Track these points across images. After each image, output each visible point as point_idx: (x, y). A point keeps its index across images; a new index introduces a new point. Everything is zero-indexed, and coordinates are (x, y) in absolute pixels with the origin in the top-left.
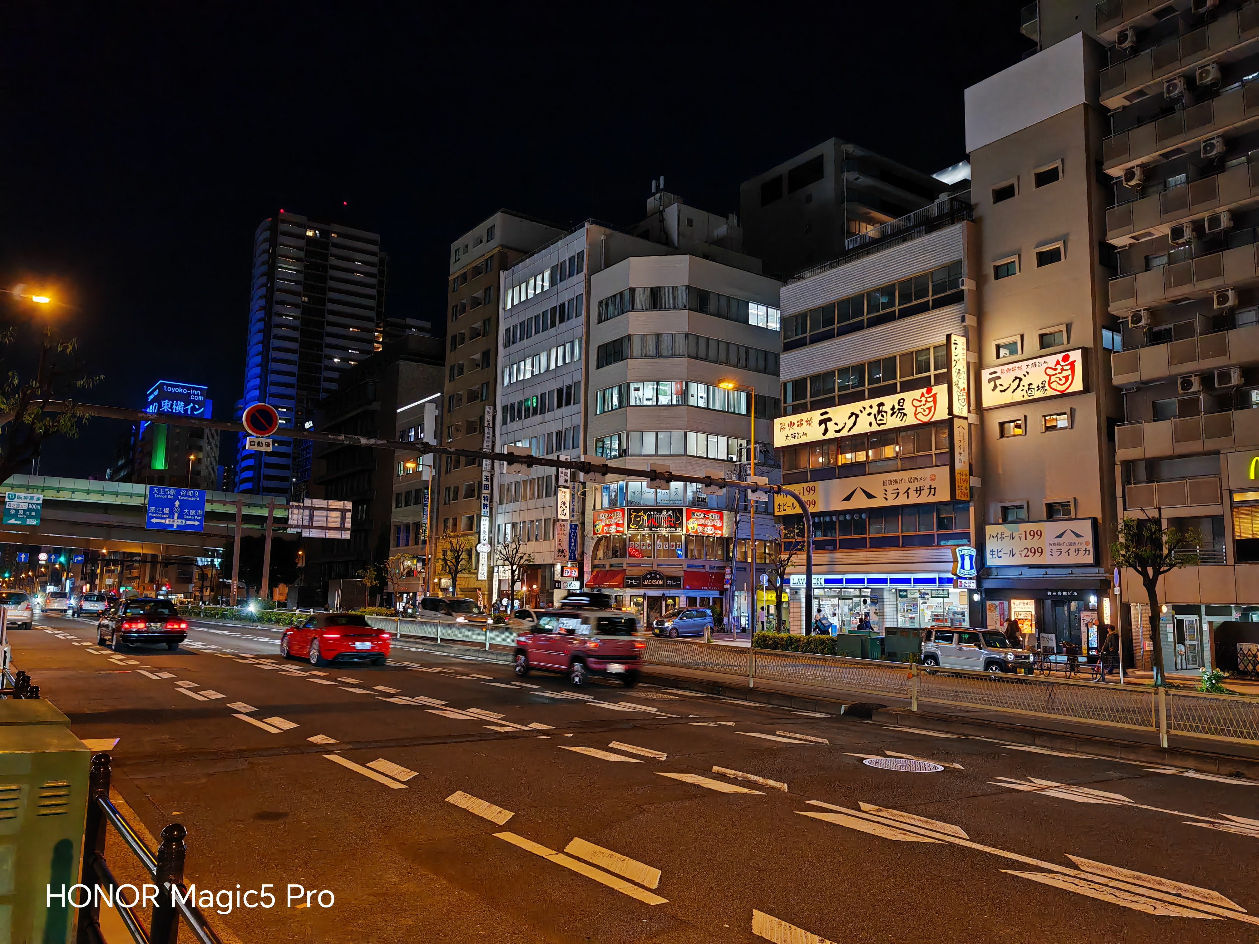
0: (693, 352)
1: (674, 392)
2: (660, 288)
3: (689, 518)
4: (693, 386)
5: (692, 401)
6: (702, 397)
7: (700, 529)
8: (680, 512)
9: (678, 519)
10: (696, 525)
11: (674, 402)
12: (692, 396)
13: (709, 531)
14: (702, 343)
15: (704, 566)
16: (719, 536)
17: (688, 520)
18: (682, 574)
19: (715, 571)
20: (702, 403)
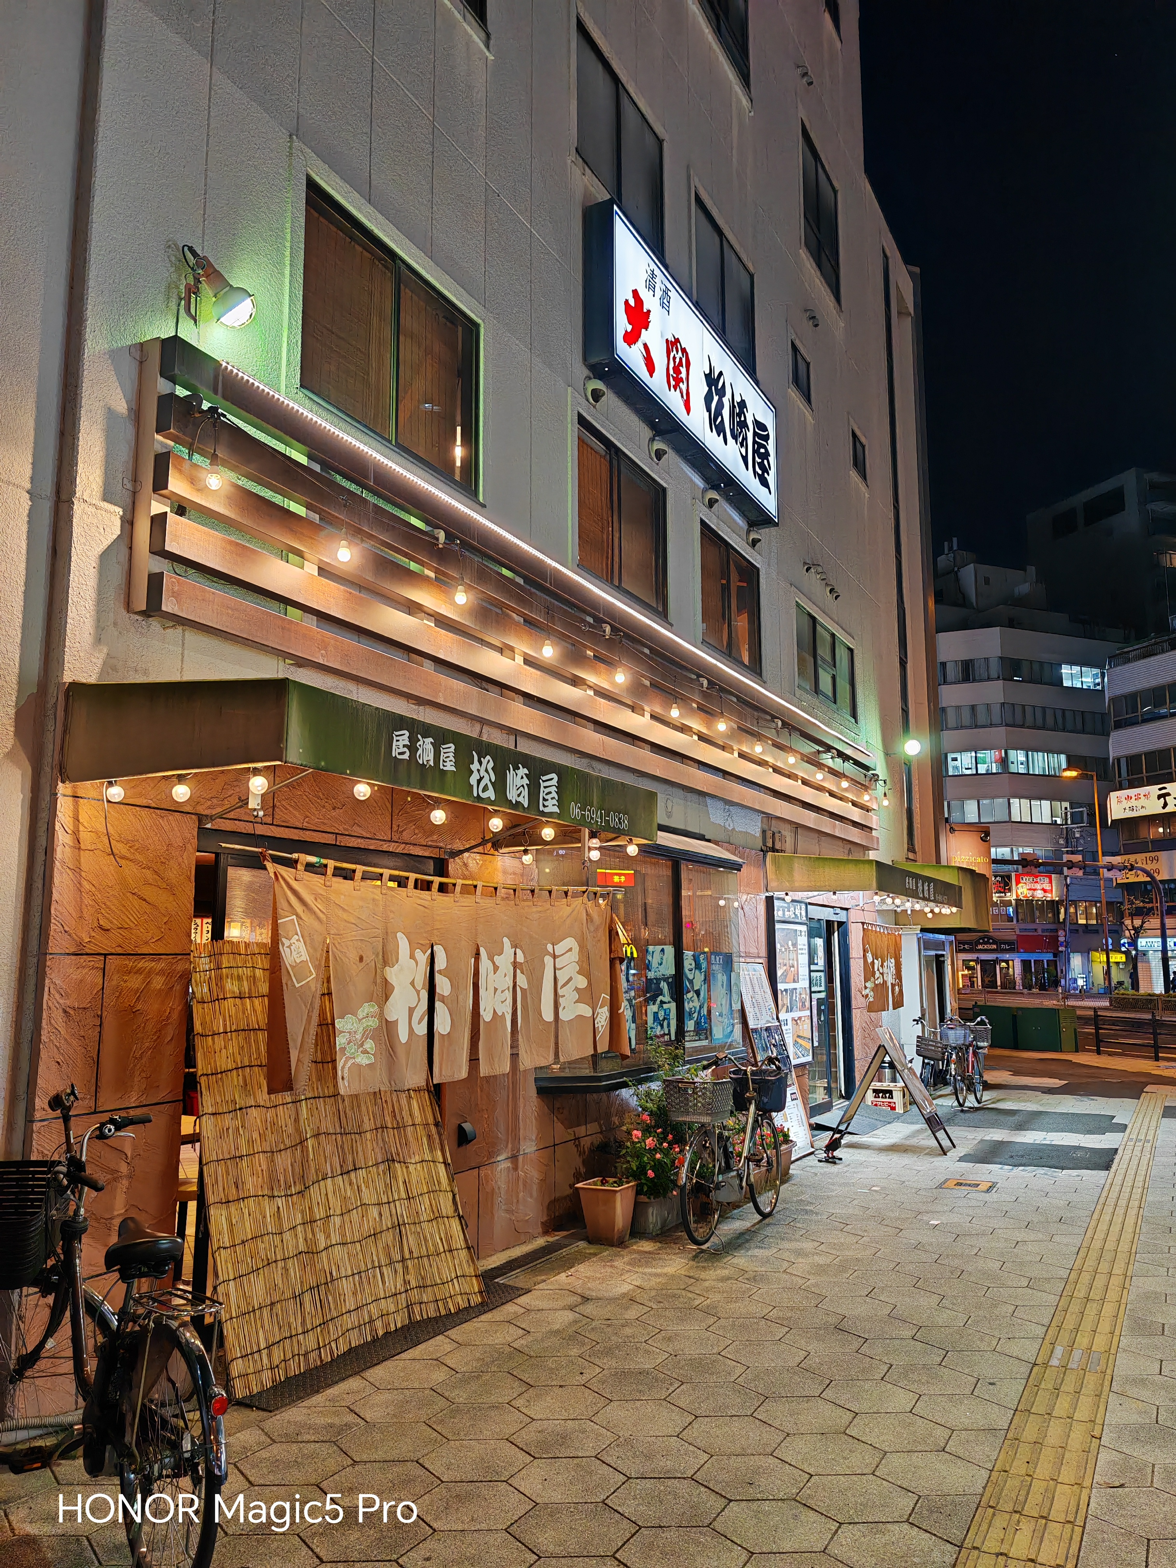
0: (1010, 720)
1: (993, 760)
2: (971, 660)
3: (1018, 883)
4: (1012, 753)
5: (1013, 768)
6: (1022, 764)
7: (1029, 894)
8: (1009, 877)
9: (1006, 884)
10: (1025, 891)
11: (994, 771)
12: (1012, 763)
13: (1039, 894)
14: (1018, 710)
15: (1036, 930)
16: (1048, 899)
17: (1017, 884)
18: (1015, 937)
19: (1048, 934)
20: (1022, 770)
